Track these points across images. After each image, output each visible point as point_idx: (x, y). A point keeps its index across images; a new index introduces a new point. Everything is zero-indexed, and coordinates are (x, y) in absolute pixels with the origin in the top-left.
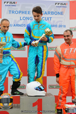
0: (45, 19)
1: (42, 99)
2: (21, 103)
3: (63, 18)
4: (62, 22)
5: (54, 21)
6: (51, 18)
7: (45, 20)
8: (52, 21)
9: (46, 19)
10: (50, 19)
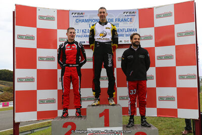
1: (108, 110)
2: (87, 114)
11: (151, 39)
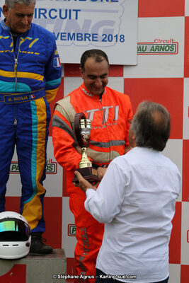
0: (58, 14)
3: (117, 12)
4: (112, 23)
5: (87, 22)
6: (77, 11)
7: (58, 17)
8: (80, 22)
9: (63, 16)
10: (73, 14)
11: (174, 53)
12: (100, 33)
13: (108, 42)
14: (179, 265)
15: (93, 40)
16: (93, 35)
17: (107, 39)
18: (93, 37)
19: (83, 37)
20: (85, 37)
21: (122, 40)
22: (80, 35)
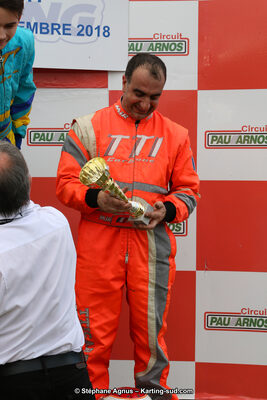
11: (183, 54)
12: (75, 23)
13: (86, 37)
14: (193, 363)
15: (64, 34)
16: (64, 25)
17: (84, 32)
18: (64, 29)
19: (50, 28)
20: (53, 29)
21: (106, 34)
22: (44, 26)
